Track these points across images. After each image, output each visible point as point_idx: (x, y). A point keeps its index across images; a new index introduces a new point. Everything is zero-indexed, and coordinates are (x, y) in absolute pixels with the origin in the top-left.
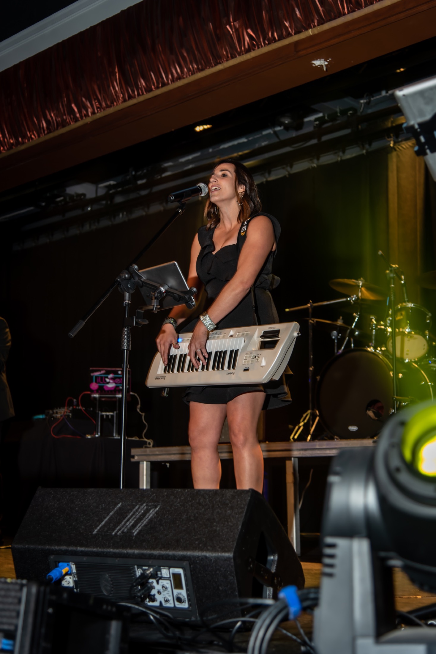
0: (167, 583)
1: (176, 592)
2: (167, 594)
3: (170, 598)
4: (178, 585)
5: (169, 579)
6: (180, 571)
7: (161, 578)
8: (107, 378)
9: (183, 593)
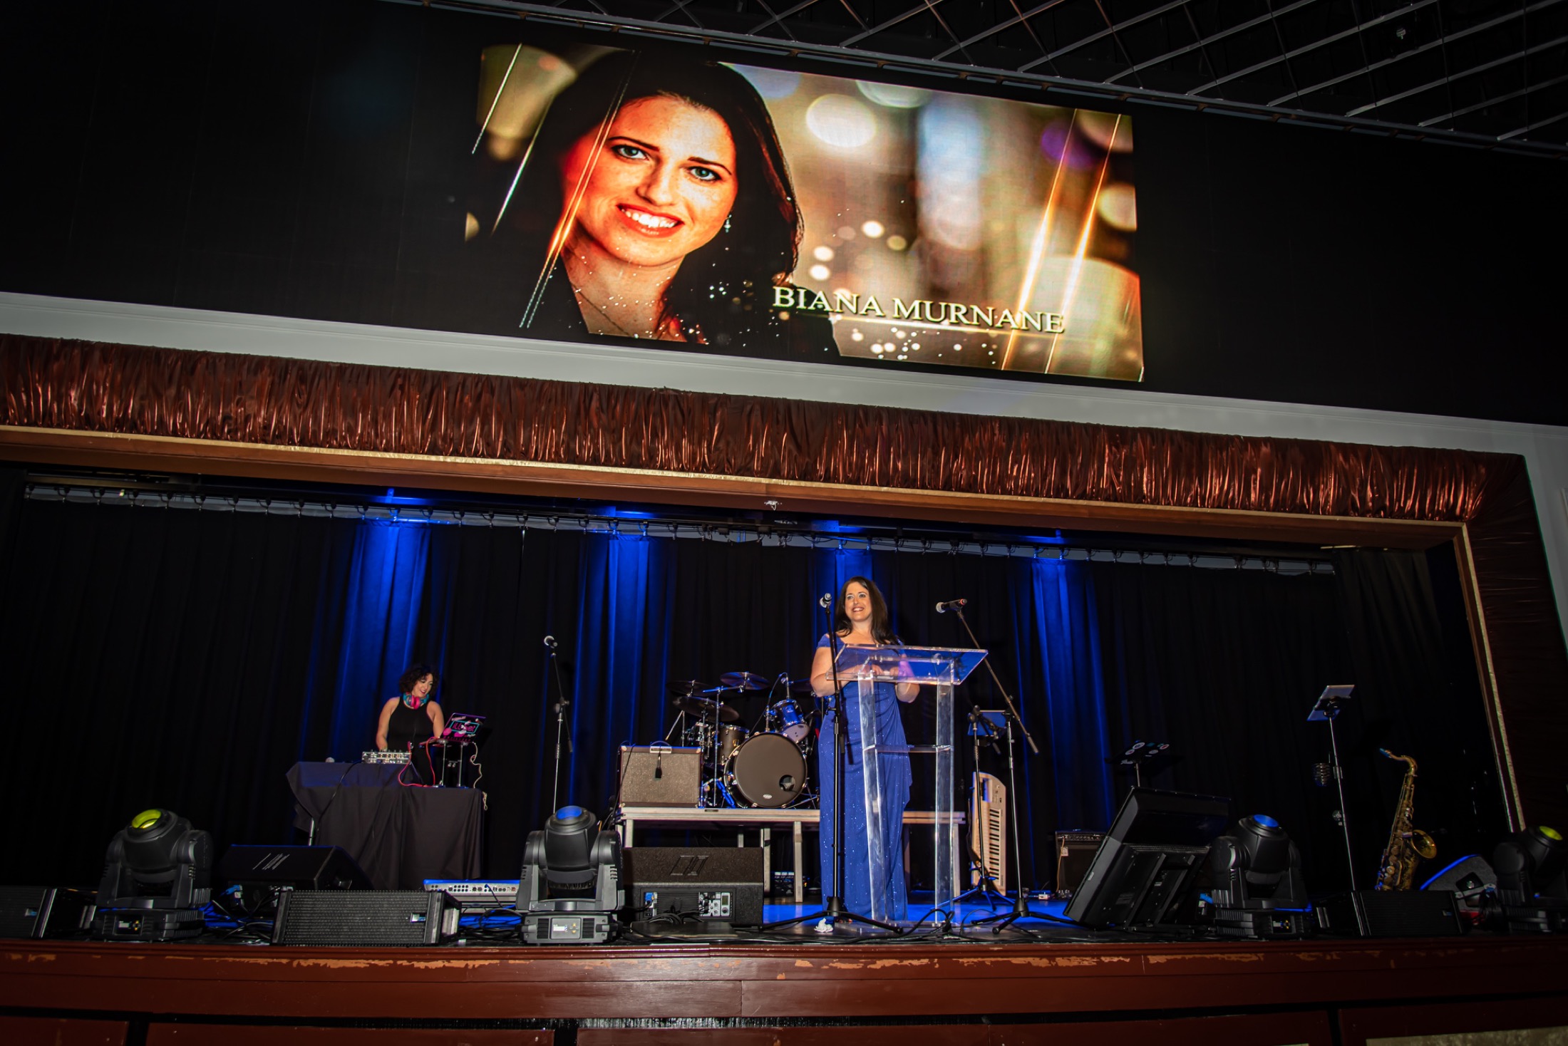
0: (718, 902)
1: (723, 907)
2: (718, 909)
3: (719, 911)
4: (725, 902)
5: (720, 899)
6: (728, 894)
7: (714, 899)
8: (463, 724)
9: (728, 907)
